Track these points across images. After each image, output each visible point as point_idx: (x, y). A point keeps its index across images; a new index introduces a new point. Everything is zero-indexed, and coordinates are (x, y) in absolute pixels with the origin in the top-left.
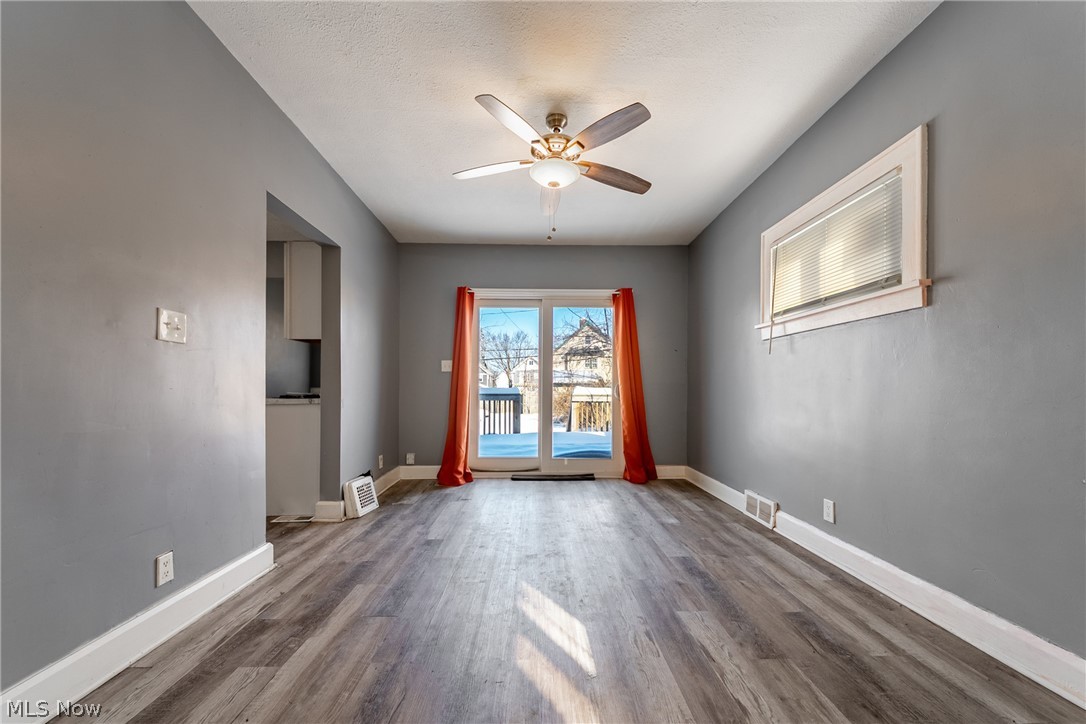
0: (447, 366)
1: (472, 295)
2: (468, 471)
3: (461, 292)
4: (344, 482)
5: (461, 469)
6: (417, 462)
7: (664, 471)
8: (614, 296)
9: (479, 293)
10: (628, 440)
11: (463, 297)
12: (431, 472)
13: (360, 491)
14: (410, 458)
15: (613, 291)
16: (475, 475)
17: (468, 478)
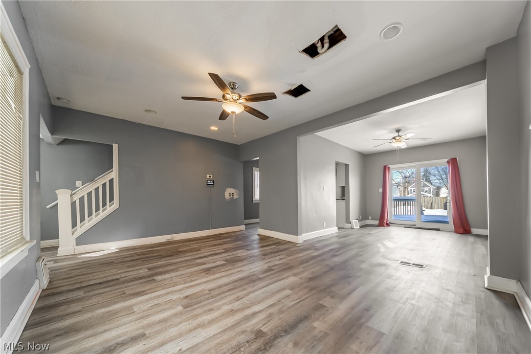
0: (381, 190)
1: (389, 168)
2: (388, 223)
3: (385, 167)
4: (351, 220)
5: (385, 222)
6: (372, 219)
7: (475, 231)
8: (448, 161)
9: (391, 166)
10: (454, 217)
11: (386, 169)
12: (377, 222)
13: (356, 224)
14: (370, 218)
15: (448, 160)
16: (390, 225)
17: (388, 225)
